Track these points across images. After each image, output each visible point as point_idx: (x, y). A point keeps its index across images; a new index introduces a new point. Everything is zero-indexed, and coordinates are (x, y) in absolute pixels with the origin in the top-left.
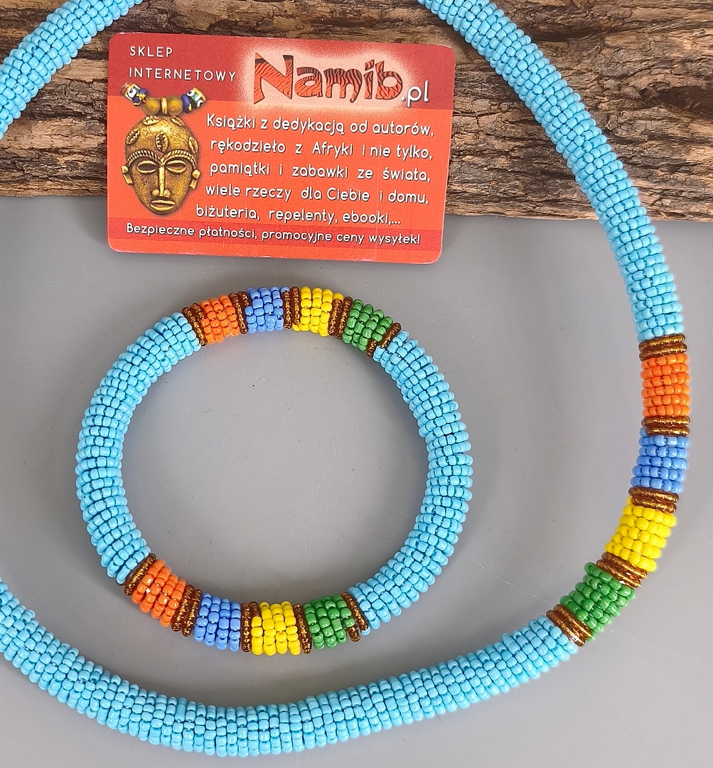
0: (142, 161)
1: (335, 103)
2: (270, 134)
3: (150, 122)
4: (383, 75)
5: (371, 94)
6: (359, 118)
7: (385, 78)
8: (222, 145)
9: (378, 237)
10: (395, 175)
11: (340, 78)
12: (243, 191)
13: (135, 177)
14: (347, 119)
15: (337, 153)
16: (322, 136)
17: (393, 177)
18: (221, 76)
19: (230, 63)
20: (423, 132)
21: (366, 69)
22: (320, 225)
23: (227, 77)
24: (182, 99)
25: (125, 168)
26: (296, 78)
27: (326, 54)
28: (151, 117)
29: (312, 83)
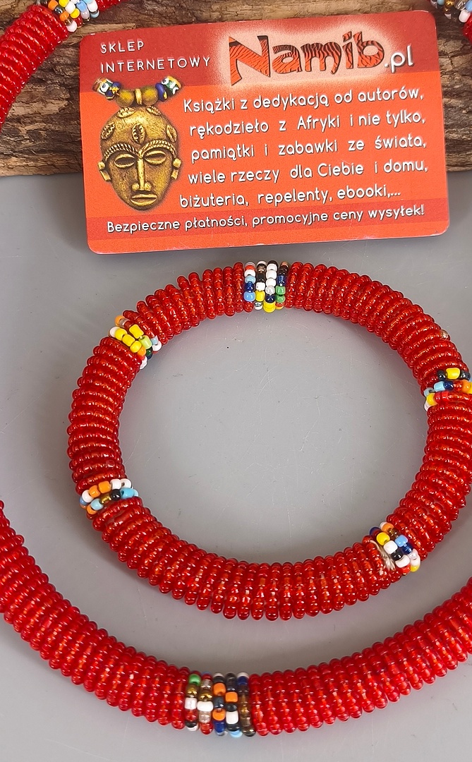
0: (119, 155)
1: (316, 75)
2: (252, 114)
3: (125, 114)
4: (362, 45)
5: (353, 64)
6: (343, 89)
7: (364, 47)
8: (201, 131)
9: (378, 212)
10: (388, 143)
11: (319, 52)
12: (228, 176)
13: (112, 172)
14: (330, 91)
15: (324, 126)
16: (306, 110)
17: (386, 146)
18: (195, 62)
19: (204, 48)
20: (412, 97)
21: (345, 40)
22: (313, 204)
23: (202, 62)
24: (157, 88)
25: (102, 164)
26: (273, 56)
27: (301, 31)
28: (126, 109)
29: (290, 59)
